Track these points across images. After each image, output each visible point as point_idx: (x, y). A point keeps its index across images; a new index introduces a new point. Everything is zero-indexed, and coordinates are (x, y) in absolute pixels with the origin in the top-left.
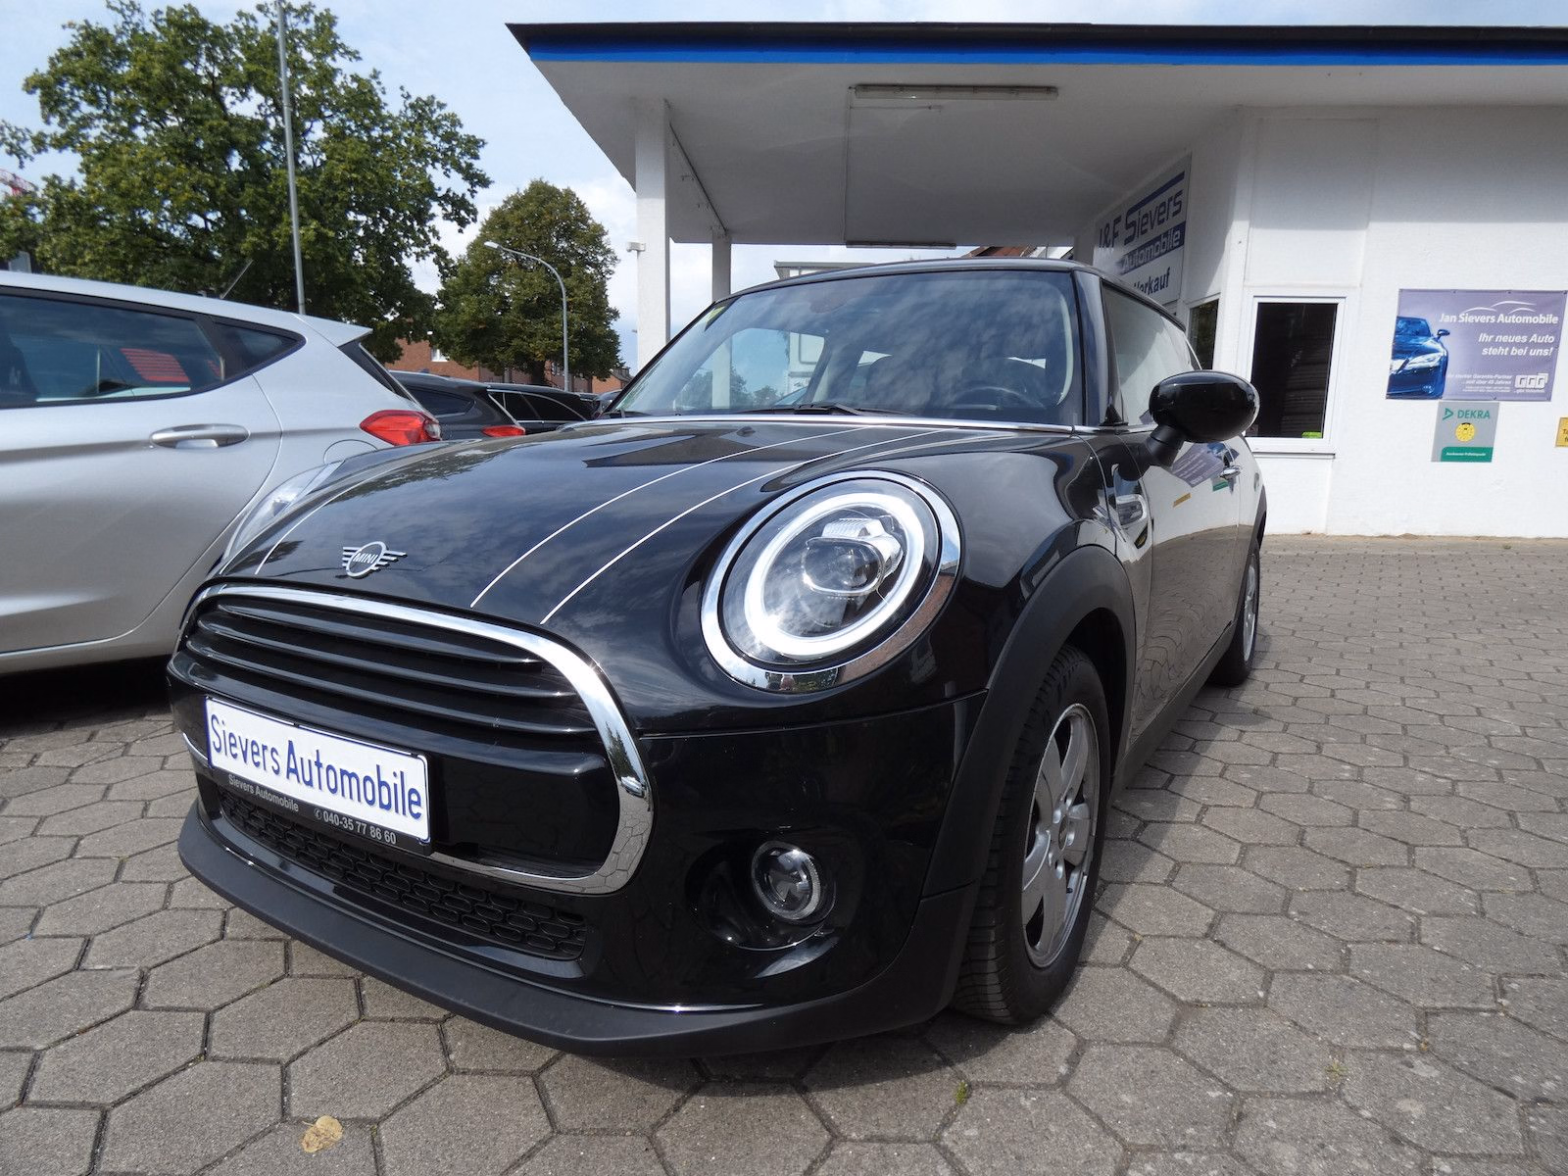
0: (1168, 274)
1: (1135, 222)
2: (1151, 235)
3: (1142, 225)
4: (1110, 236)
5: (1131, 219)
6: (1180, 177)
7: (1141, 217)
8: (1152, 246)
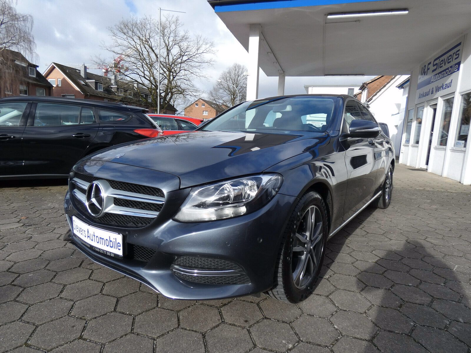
0: (451, 82)
1: (437, 64)
2: (444, 67)
3: (441, 64)
4: (426, 70)
5: (435, 63)
6: (460, 44)
7: (440, 61)
8: (444, 72)
